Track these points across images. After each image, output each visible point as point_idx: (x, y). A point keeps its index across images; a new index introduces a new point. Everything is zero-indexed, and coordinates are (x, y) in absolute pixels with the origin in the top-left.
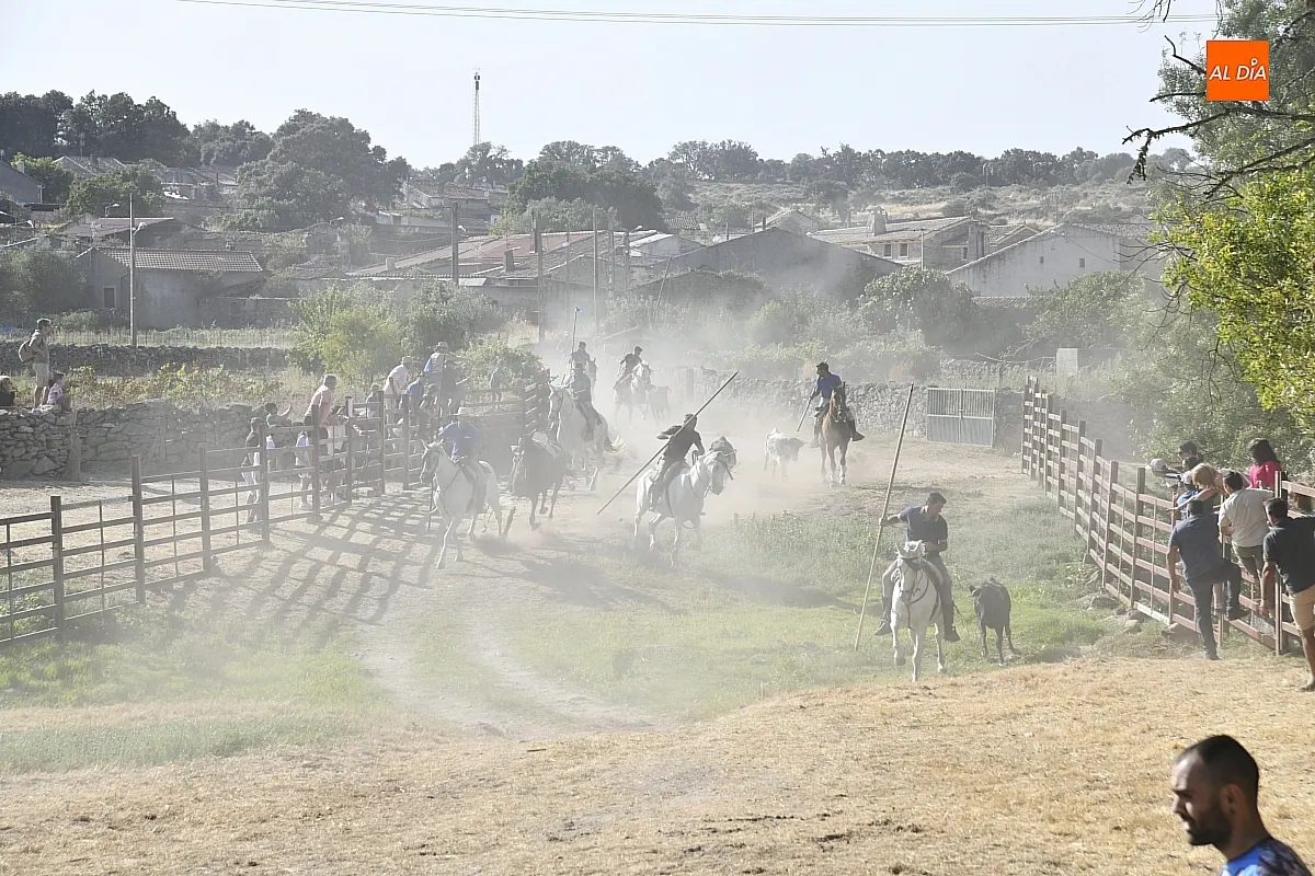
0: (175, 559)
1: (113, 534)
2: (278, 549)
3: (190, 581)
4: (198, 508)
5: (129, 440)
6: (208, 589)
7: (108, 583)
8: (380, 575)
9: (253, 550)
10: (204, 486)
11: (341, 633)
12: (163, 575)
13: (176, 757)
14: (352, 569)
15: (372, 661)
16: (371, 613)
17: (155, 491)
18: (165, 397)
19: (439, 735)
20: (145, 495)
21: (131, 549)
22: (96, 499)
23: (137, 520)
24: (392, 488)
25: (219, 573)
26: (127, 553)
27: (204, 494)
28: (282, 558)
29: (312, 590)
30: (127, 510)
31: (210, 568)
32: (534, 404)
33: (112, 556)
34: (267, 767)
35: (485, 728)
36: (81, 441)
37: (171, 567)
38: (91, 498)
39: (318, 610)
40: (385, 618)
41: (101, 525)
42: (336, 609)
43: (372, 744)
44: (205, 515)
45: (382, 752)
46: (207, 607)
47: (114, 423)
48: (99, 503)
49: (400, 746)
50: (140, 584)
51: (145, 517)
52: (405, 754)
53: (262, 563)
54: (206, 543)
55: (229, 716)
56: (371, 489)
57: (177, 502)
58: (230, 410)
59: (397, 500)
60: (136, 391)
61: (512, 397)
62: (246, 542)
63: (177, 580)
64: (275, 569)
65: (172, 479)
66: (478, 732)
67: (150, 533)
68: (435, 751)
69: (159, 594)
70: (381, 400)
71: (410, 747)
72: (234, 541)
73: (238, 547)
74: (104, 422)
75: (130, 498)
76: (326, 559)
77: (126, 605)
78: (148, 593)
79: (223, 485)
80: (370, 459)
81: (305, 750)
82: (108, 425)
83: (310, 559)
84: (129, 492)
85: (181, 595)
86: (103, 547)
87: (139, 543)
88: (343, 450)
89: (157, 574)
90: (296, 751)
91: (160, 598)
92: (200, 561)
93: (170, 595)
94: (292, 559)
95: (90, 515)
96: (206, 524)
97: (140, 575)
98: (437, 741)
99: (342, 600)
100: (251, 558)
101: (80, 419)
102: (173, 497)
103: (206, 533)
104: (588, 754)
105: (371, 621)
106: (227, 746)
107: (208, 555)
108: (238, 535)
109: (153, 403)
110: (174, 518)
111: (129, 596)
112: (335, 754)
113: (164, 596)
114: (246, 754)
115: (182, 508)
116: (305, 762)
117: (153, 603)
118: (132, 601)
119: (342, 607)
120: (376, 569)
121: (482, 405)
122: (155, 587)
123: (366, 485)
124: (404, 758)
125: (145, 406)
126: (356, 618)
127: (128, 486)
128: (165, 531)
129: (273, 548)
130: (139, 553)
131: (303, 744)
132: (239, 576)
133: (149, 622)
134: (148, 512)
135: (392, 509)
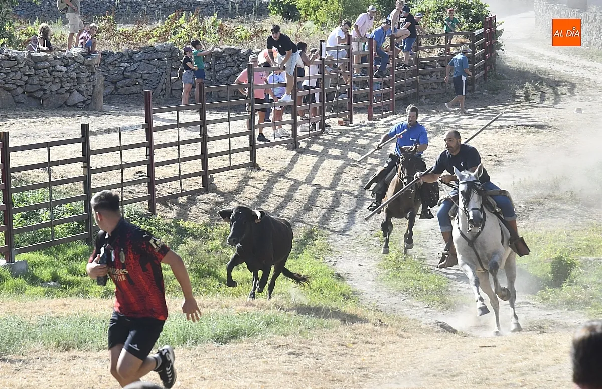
0: (179, 178)
1: (131, 156)
2: (264, 170)
3: (192, 196)
4: (197, 135)
5: (141, 78)
6: (207, 203)
7: (126, 196)
8: (349, 193)
9: (243, 171)
10: (203, 116)
11: (317, 243)
12: (170, 191)
13: (185, 341)
14: (325, 188)
15: (342, 267)
16: (341, 225)
17: (162, 120)
18: (171, 41)
19: (403, 330)
20: (155, 124)
21: (144, 168)
22: (116, 127)
23: (149, 144)
24: (359, 119)
25: (214, 190)
26: (140, 172)
27: (203, 124)
28: (267, 178)
29: (292, 205)
30: (141, 136)
31: (208, 186)
32: (482, 46)
33: (130, 174)
34: (259, 353)
35: (441, 326)
36: (103, 78)
37: (176, 184)
38: (111, 126)
39: (297, 222)
40: (354, 229)
41: (120, 148)
42: (312, 222)
43: (346, 337)
44: (204, 140)
45: (354, 344)
46: (205, 218)
47: (130, 63)
48: (119, 130)
49: (369, 340)
50: (151, 199)
51: (156, 142)
52: (374, 346)
53: (251, 182)
54: (205, 165)
55: (226, 310)
56: (341, 119)
57: (181, 129)
58: (223, 52)
59: (363, 129)
60: (148, 36)
61: (462, 40)
62: (238, 164)
63: (182, 194)
64: (261, 187)
65: (177, 110)
66: (436, 329)
67: (159, 155)
68: (398, 345)
69: (167, 206)
70: (349, 43)
71: (377, 341)
72: (227, 163)
73: (230, 168)
74: (121, 62)
75: (143, 126)
76: (303, 180)
77: (141, 216)
78: (158, 205)
79: (218, 116)
80: (340, 94)
81: (289, 340)
82: (126, 65)
83: (289, 179)
84: (143, 121)
85: (184, 208)
86: (122, 167)
87: (151, 164)
88: (317, 86)
89: (164, 190)
90: (282, 340)
91: (168, 210)
92: (199, 179)
93: (175, 207)
94: (276, 177)
95: (112, 140)
96: (204, 148)
97: (151, 190)
98: (400, 336)
99: (317, 214)
100: (242, 177)
101: (103, 60)
102: (178, 126)
103: (204, 157)
104: (535, 351)
105: (342, 232)
106: (225, 335)
107: (205, 173)
108: (230, 158)
109: (161, 46)
110: (178, 143)
111: (143, 208)
112: (314, 344)
113: (171, 208)
114: (241, 341)
115: (185, 134)
116: (290, 350)
117: (163, 214)
118: (145, 212)
119: (317, 220)
120: (346, 188)
121: (437, 47)
122: (164, 201)
123: (337, 116)
124: (373, 350)
125: (155, 49)
126: (328, 229)
127: (141, 115)
128: (171, 153)
129: (259, 169)
130: (151, 172)
131: (288, 335)
132: (231, 192)
133: (159, 230)
134: (158, 138)
135: (358, 137)
